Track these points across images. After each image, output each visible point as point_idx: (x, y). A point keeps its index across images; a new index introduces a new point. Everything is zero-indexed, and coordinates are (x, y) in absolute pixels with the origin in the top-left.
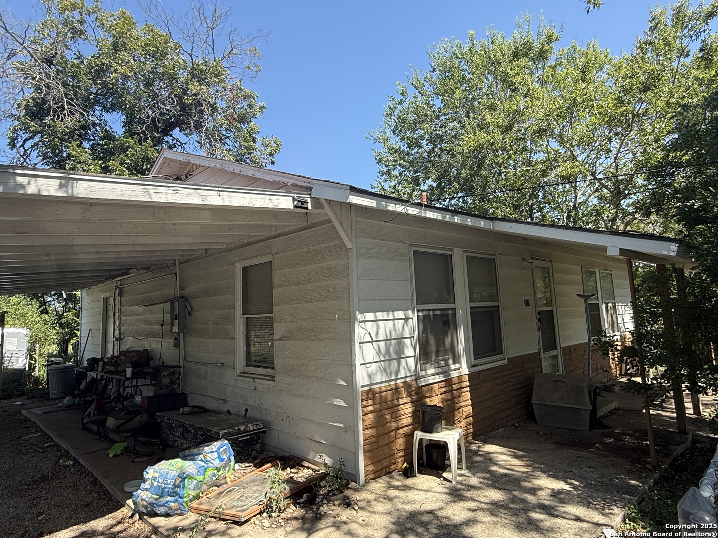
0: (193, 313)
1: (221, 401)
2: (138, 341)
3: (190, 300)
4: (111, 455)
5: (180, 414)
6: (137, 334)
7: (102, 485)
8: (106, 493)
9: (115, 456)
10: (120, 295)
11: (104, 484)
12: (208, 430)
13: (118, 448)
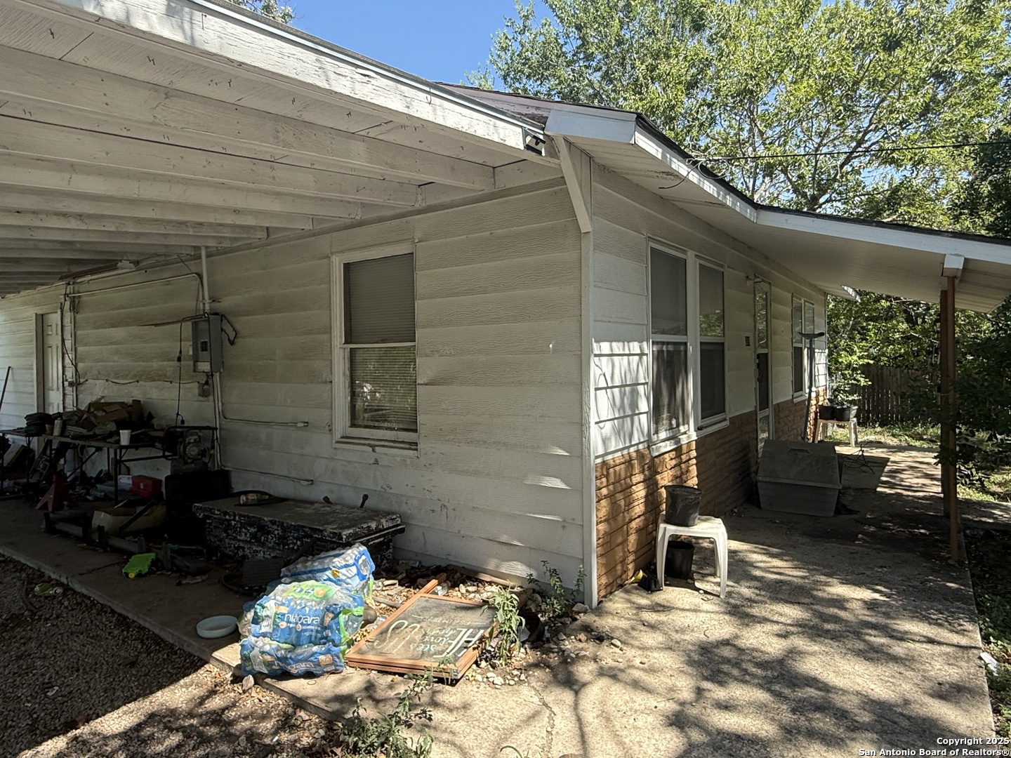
0: (239, 341)
1: (306, 483)
2: (116, 387)
3: (231, 319)
4: (132, 575)
5: (240, 505)
6: (113, 376)
7: (142, 628)
8: (158, 641)
9: (139, 575)
10: (75, 308)
11: (147, 625)
12: (315, 530)
13: (139, 564)
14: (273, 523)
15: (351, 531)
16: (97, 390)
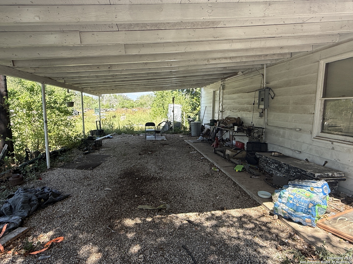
0: (275, 97)
1: (298, 152)
3: (273, 90)
4: (237, 171)
6: (233, 109)
10: (223, 89)
13: (239, 168)
14: (285, 164)
15: (319, 174)
16: (228, 114)
